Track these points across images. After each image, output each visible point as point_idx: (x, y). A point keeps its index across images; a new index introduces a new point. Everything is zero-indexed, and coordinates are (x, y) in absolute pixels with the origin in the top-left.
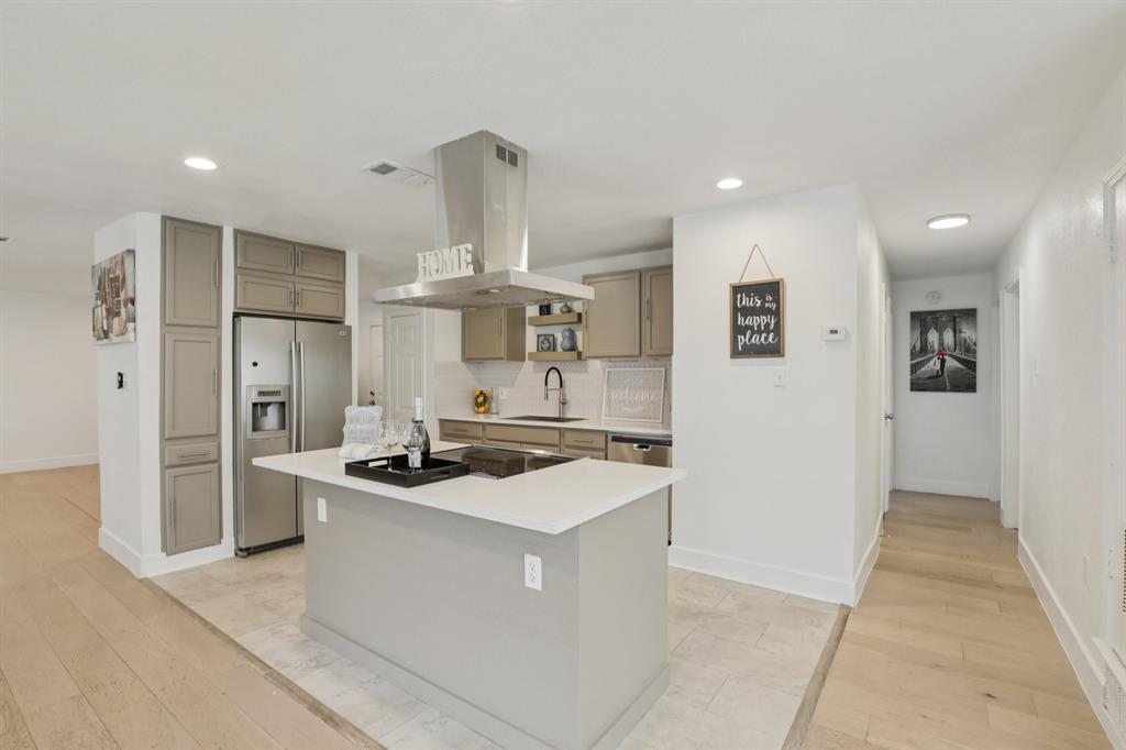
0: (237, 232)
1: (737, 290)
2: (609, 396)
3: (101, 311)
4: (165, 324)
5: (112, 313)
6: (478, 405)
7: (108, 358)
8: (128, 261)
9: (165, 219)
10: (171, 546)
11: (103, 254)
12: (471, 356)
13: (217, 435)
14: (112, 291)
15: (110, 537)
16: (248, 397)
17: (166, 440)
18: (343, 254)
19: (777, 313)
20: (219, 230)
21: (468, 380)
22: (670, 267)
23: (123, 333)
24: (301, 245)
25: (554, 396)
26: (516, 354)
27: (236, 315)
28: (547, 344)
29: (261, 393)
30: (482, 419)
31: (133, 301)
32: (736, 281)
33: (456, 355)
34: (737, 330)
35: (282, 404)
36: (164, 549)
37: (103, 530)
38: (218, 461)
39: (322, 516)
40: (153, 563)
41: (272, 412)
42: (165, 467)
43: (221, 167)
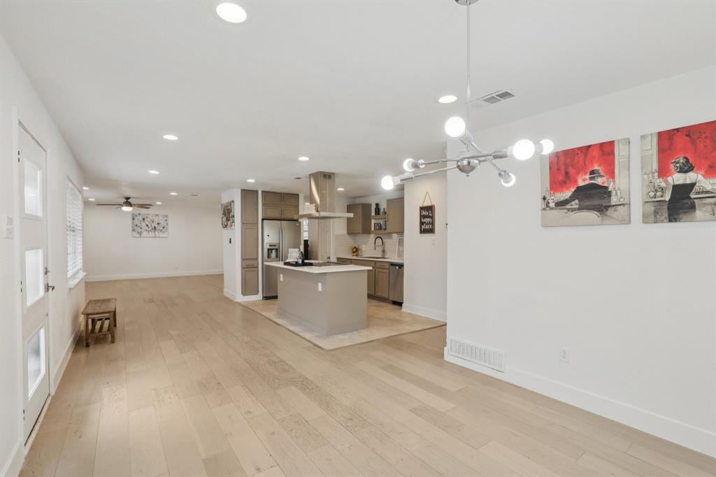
0: (263, 192)
1: (422, 209)
2: (399, 249)
3: (225, 219)
4: (242, 223)
5: (228, 220)
6: (354, 252)
7: (226, 233)
8: (232, 204)
9: (242, 190)
10: (245, 293)
11: (225, 200)
12: (351, 232)
13: (257, 259)
14: (227, 213)
15: (227, 291)
16: (266, 247)
17: (243, 260)
18: (298, 195)
19: (432, 217)
20: (257, 192)
21: (350, 242)
23: (231, 226)
24: (284, 194)
25: (380, 249)
26: (366, 231)
27: (263, 219)
28: (379, 227)
29: (270, 246)
30: (355, 258)
31: (233, 216)
32: (421, 205)
33: (345, 232)
34: (422, 223)
35: (277, 249)
36: (242, 293)
37: (225, 289)
38: (257, 267)
39: (282, 279)
40: (240, 298)
41: (274, 251)
42: (243, 268)
43: (256, 181)
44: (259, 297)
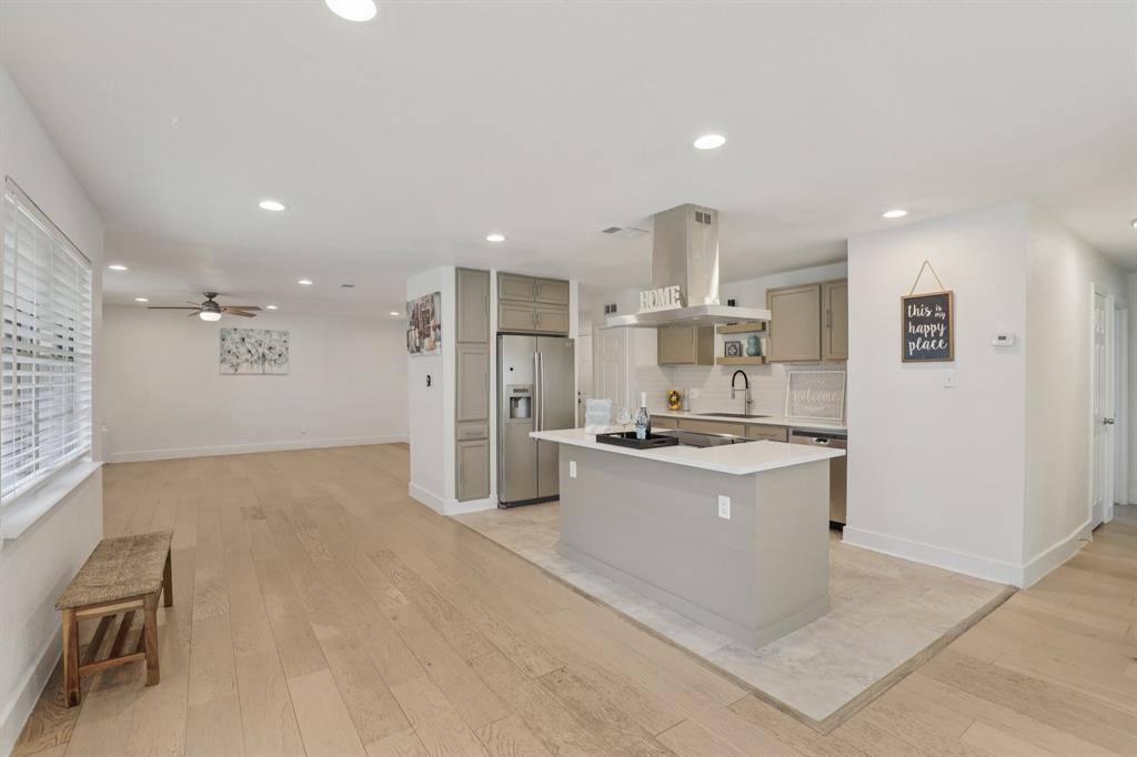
0: (499, 274)
1: (908, 302)
2: (792, 396)
3: (415, 334)
4: (457, 342)
5: (424, 335)
6: (672, 403)
7: (418, 365)
8: (436, 299)
9: (457, 269)
10: (461, 496)
11: (415, 292)
12: (666, 361)
13: (487, 420)
14: (423, 322)
15: (417, 489)
16: (507, 394)
17: (458, 422)
18: (567, 282)
19: (946, 322)
20: (488, 273)
21: (663, 382)
22: (846, 280)
23: (432, 348)
24: (539, 279)
25: (741, 396)
26: (706, 358)
27: (499, 334)
28: (734, 350)
29: (516, 391)
30: (675, 414)
31: (439, 327)
32: (907, 294)
33: (653, 361)
34: (908, 337)
35: (529, 398)
36: (457, 497)
37: (411, 484)
38: (488, 438)
39: (573, 473)
40: (452, 508)
41: (522, 404)
42: (458, 441)
43: (507, 238)
44: (491, 502)
